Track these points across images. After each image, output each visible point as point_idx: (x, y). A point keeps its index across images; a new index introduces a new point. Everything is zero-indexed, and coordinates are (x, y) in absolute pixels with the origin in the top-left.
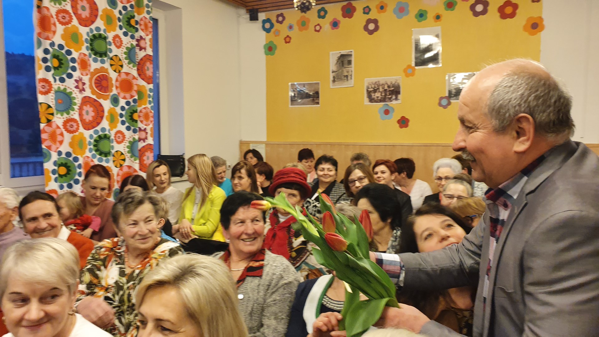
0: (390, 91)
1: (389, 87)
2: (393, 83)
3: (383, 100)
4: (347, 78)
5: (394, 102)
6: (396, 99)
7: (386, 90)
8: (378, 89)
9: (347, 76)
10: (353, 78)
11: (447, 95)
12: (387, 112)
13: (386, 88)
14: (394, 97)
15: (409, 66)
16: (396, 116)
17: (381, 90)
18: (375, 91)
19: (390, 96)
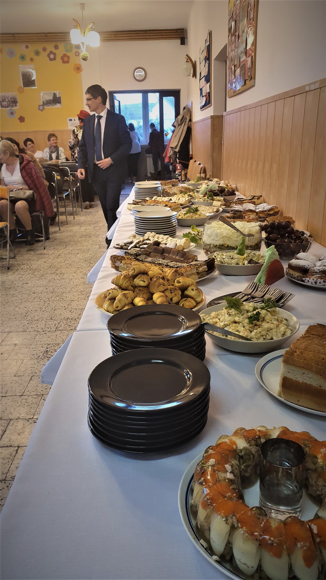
0: (12, 101)
1: (11, 99)
2: (13, 96)
3: (9, 106)
5: (15, 108)
6: (16, 106)
7: (9, 101)
8: (5, 100)
11: (42, 104)
13: (9, 99)
14: (14, 105)
15: (20, 87)
16: (17, 116)
17: (7, 100)
18: (3, 101)
19: (12, 104)
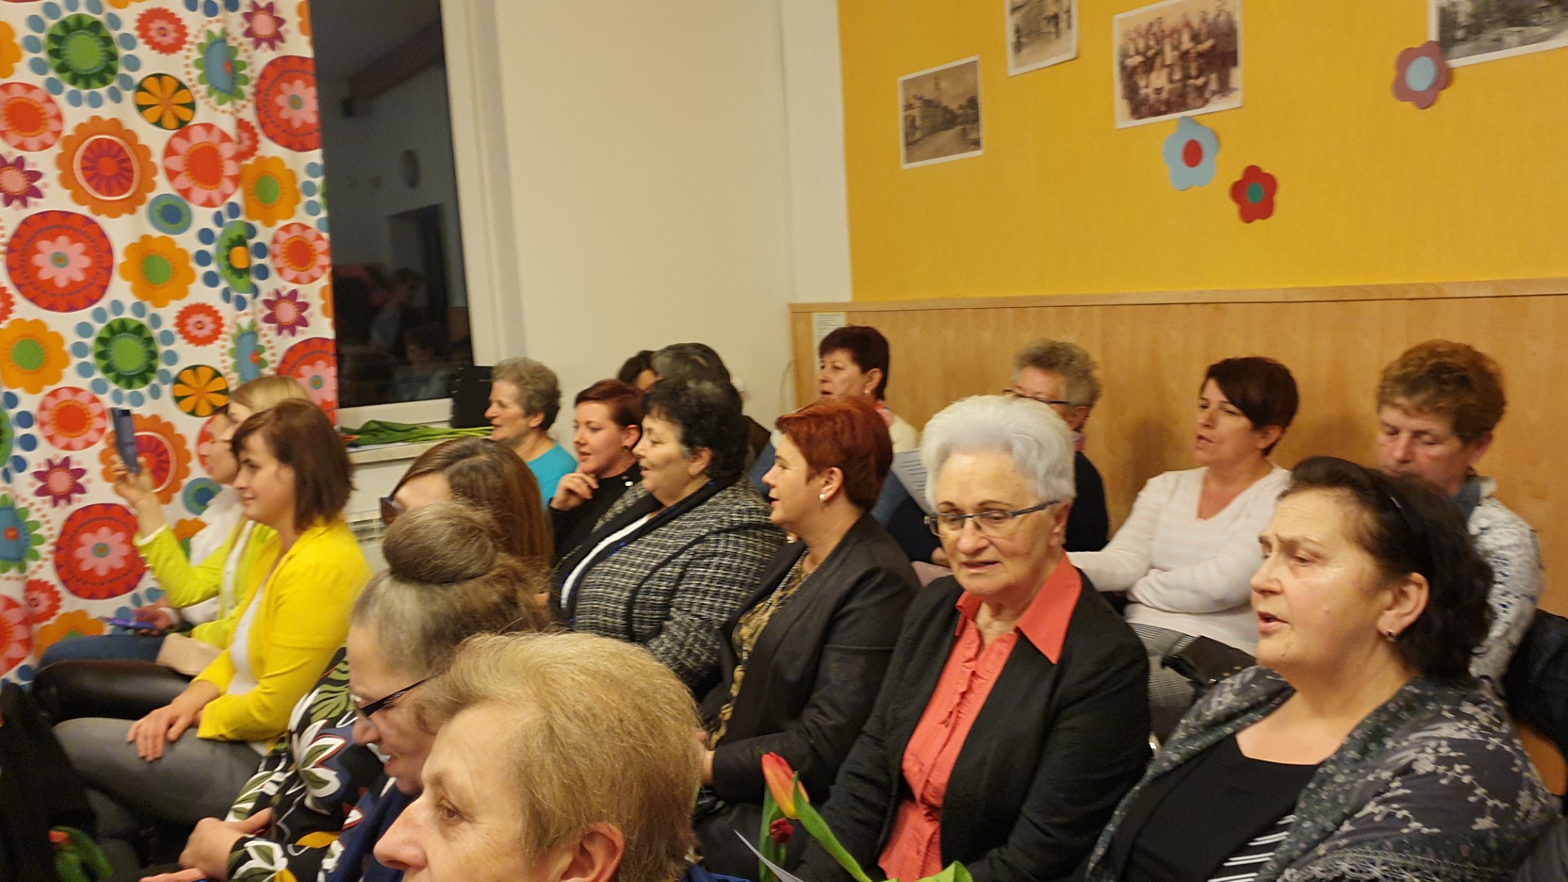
0: (1200, 55)
2: (1211, 15)
3: (1177, 102)
4: (1057, 25)
6: (1224, 88)
7: (1184, 55)
8: (1160, 53)
9: (1056, 17)
10: (1074, 21)
11: (1433, 35)
12: (1193, 154)
13: (1187, 44)
16: (1224, 169)
17: (1170, 56)
18: (1148, 65)
19: (1200, 81)
